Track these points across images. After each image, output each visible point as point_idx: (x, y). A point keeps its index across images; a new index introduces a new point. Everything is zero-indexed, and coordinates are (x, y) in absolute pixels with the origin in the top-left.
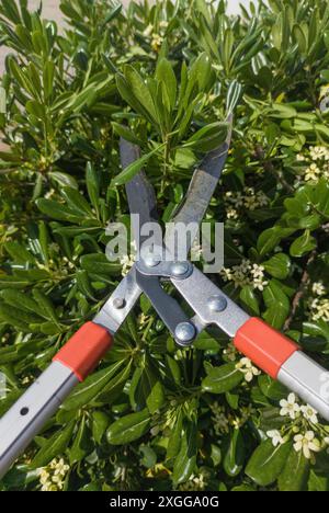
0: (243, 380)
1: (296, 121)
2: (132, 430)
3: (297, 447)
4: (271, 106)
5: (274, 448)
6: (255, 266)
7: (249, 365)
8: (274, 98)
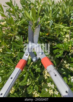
0: (45, 79)
1: (64, 29)
2: (24, 83)
3: (50, 92)
4: (59, 25)
5: (46, 92)
6: (52, 57)
7: (46, 76)
8: (60, 24)
